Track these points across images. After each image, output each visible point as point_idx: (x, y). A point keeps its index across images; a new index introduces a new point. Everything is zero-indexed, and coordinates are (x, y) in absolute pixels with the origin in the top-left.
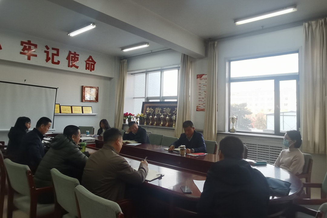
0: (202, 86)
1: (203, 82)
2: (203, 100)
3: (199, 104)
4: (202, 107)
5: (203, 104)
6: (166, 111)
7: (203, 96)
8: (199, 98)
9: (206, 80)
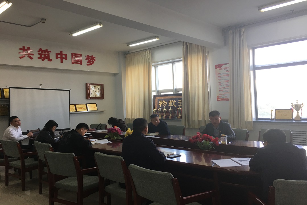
0: (222, 76)
1: (223, 72)
2: (224, 90)
4: (223, 97)
5: (225, 94)
6: (181, 103)
7: (225, 86)
8: (219, 88)
9: (227, 70)
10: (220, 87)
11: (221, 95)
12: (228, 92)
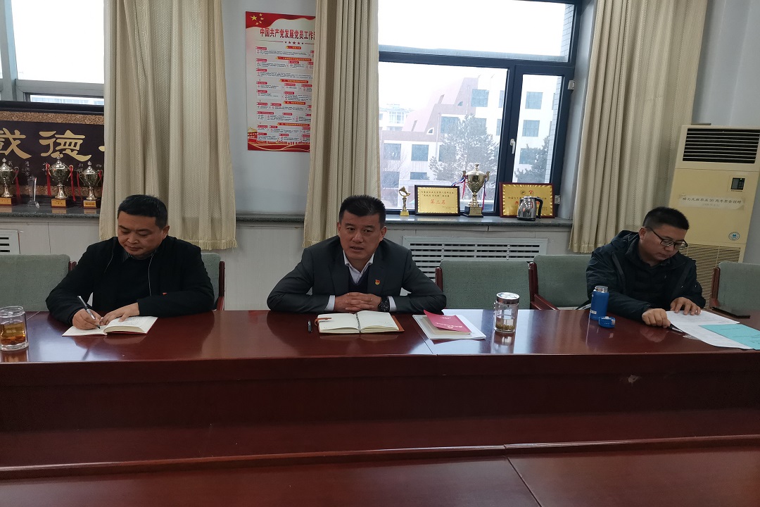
0: (272, 59)
1: (277, 45)
2: (278, 112)
3: (261, 126)
4: (273, 136)
5: (280, 127)
6: (56, 144)
7: (280, 98)
8: (259, 104)
9: (292, 40)
10: (263, 98)
11: (265, 131)
12: (290, 122)
